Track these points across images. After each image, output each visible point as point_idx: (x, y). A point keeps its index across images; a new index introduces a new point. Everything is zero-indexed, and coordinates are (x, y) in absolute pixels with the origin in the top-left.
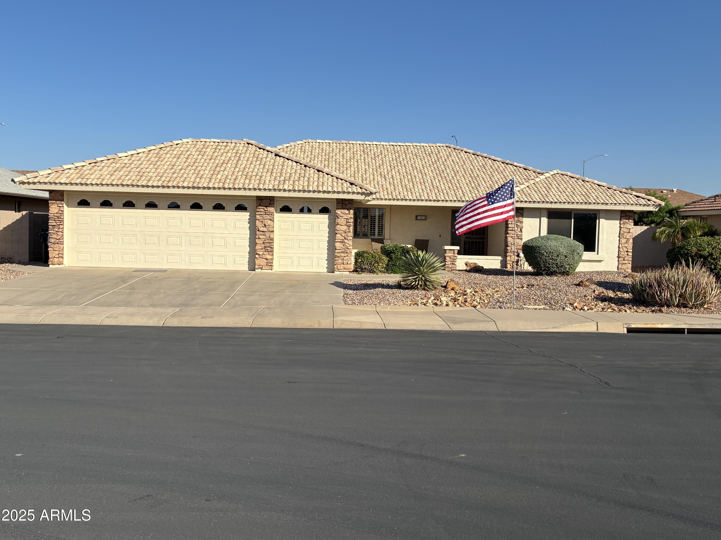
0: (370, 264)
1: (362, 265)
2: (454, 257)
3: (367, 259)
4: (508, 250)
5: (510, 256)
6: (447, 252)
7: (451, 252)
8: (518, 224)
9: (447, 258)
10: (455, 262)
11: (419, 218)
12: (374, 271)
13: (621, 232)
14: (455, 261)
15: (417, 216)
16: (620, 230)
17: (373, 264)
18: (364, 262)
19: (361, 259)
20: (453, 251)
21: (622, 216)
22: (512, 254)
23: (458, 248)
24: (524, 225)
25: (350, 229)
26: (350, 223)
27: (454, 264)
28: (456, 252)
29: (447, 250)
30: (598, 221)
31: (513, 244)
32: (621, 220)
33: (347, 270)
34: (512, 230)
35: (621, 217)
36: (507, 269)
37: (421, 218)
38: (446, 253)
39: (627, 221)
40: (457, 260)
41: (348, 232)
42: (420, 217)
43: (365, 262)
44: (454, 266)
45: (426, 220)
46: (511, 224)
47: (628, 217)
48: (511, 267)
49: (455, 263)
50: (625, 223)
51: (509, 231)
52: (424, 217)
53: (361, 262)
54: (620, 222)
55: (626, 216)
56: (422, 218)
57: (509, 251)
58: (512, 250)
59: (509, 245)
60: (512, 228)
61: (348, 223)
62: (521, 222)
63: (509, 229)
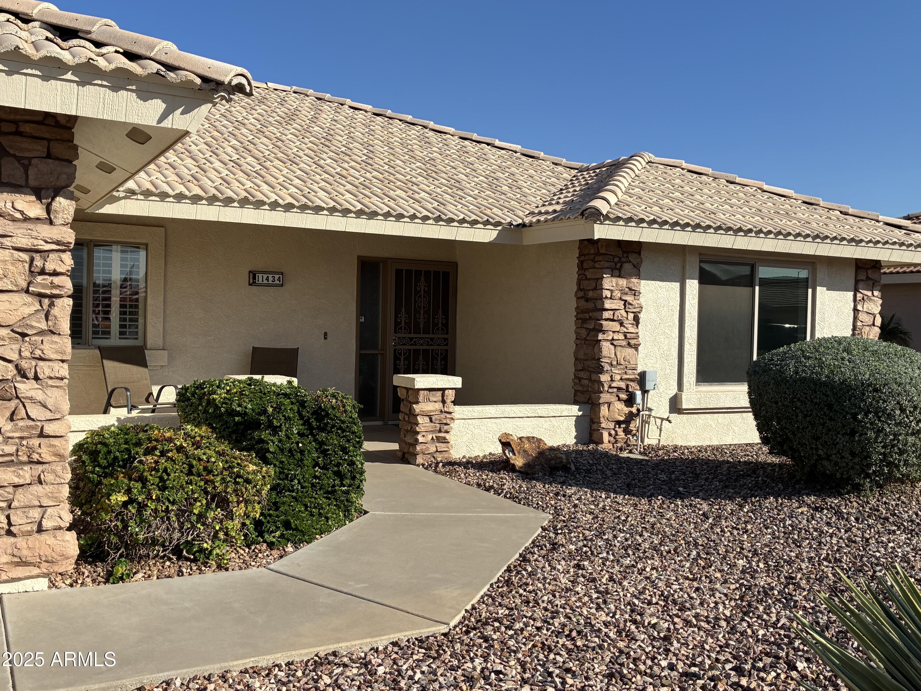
0: (180, 513)
1: (133, 527)
2: (443, 416)
3: (163, 488)
4: (601, 384)
5: (609, 404)
6: (421, 399)
7: (432, 399)
8: (629, 298)
9: (420, 419)
10: (447, 432)
11: (260, 278)
12: (201, 550)
13: (859, 324)
14: (446, 427)
15: (253, 274)
16: (855, 318)
17: (201, 516)
18: (142, 507)
19: (129, 491)
20: (439, 393)
21: (859, 278)
22: (613, 399)
23: (456, 382)
24: (642, 300)
25: (55, 311)
26: (57, 280)
27: (444, 441)
28: (450, 395)
29: (422, 392)
30: (810, 291)
31: (615, 363)
32: (856, 291)
33: (36, 571)
34: (613, 320)
35: (857, 282)
36: (600, 447)
37: (267, 279)
38: (417, 403)
39: (869, 293)
40: (455, 425)
41: (41, 333)
42: (265, 276)
43: (152, 505)
44: (442, 447)
45: (282, 285)
46: (611, 298)
47: (871, 283)
48: (612, 439)
49: (447, 436)
50: (865, 298)
51: (604, 323)
52: (277, 277)
53: (125, 504)
54: (855, 296)
55: (868, 278)
56: (271, 279)
57: (606, 389)
58: (614, 385)
59: (607, 367)
60: (612, 312)
61: (39, 279)
62: (635, 293)
63: (606, 315)
